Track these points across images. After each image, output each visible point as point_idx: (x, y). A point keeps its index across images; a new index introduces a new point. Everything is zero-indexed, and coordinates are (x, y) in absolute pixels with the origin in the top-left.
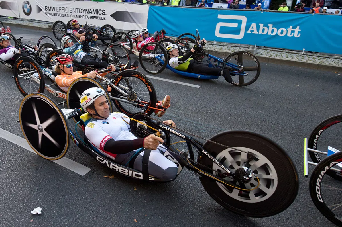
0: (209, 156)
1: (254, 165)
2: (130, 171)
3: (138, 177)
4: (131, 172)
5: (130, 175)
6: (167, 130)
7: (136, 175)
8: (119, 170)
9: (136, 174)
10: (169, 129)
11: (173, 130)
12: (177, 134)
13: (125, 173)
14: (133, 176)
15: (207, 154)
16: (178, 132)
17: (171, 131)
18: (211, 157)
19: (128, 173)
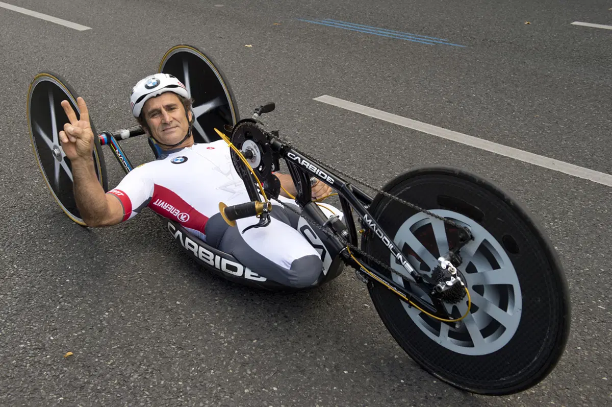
0: (376, 229)
1: (482, 273)
2: (217, 256)
3: (231, 272)
4: (218, 258)
5: (218, 266)
6: (300, 165)
7: (228, 266)
8: (198, 252)
9: (227, 264)
10: (304, 161)
11: (311, 165)
12: (319, 175)
13: (209, 260)
14: (222, 269)
15: (372, 223)
16: (321, 170)
17: (307, 167)
18: (378, 232)
19: (214, 260)
